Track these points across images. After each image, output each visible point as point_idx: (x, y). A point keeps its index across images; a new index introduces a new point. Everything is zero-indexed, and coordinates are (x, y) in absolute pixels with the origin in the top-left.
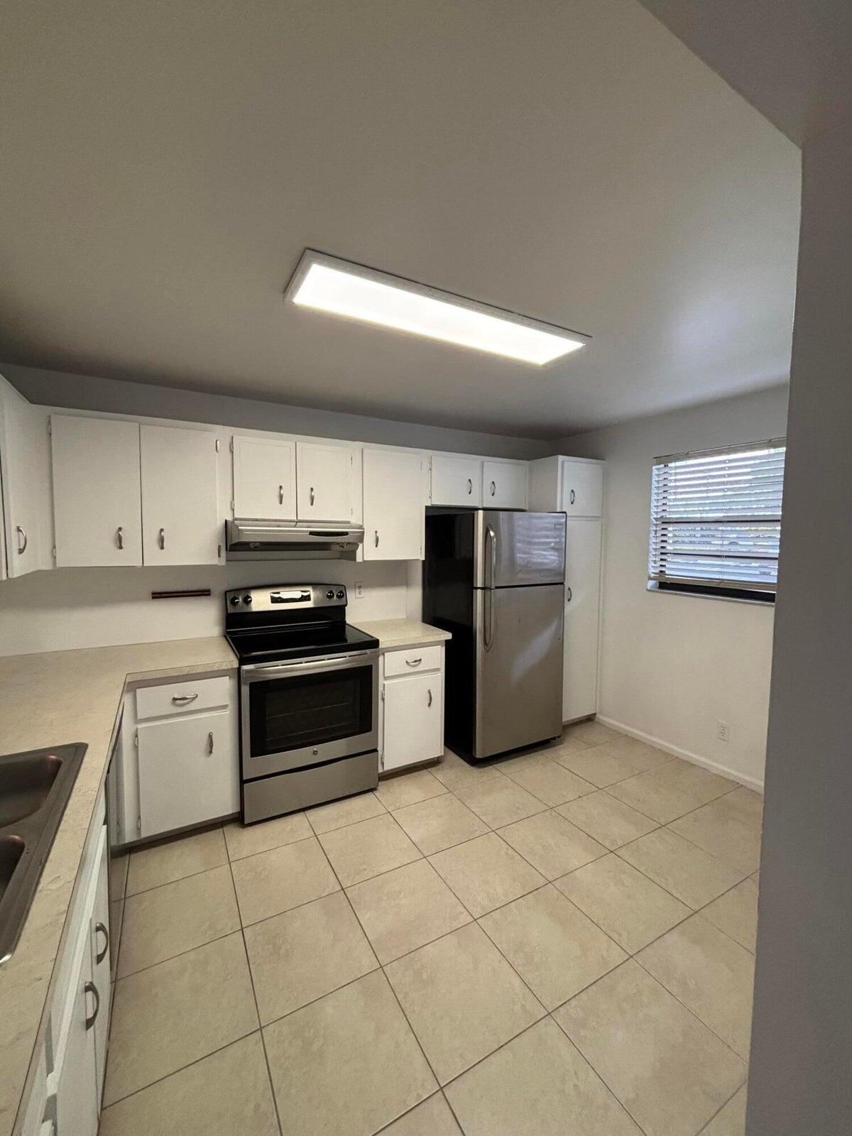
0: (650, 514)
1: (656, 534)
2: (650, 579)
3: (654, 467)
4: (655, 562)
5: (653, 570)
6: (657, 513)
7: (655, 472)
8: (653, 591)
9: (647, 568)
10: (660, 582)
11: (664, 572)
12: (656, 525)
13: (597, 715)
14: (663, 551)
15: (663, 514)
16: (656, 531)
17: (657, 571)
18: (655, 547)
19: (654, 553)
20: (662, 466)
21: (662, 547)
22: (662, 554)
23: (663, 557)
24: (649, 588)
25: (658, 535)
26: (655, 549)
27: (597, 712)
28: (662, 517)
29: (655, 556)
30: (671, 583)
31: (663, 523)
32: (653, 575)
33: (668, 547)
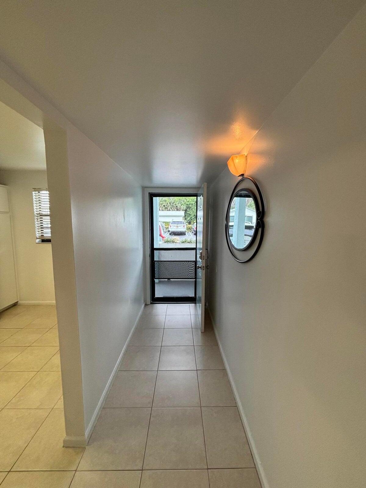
0: (34, 212)
1: (37, 220)
2: (37, 238)
3: (33, 192)
4: (38, 231)
5: (38, 235)
6: (37, 211)
7: (34, 194)
8: (39, 243)
9: (35, 234)
10: (42, 240)
11: (43, 235)
12: (37, 216)
13: (19, 302)
14: (42, 227)
15: (40, 212)
16: (37, 219)
17: (40, 235)
18: (38, 225)
19: (38, 228)
20: (37, 192)
21: (41, 225)
22: (41, 228)
23: (42, 229)
24: (37, 242)
25: (38, 220)
26: (38, 226)
27: (19, 300)
28: (40, 213)
29: (38, 229)
30: (46, 240)
31: (40, 215)
32: (38, 237)
33: (44, 225)
